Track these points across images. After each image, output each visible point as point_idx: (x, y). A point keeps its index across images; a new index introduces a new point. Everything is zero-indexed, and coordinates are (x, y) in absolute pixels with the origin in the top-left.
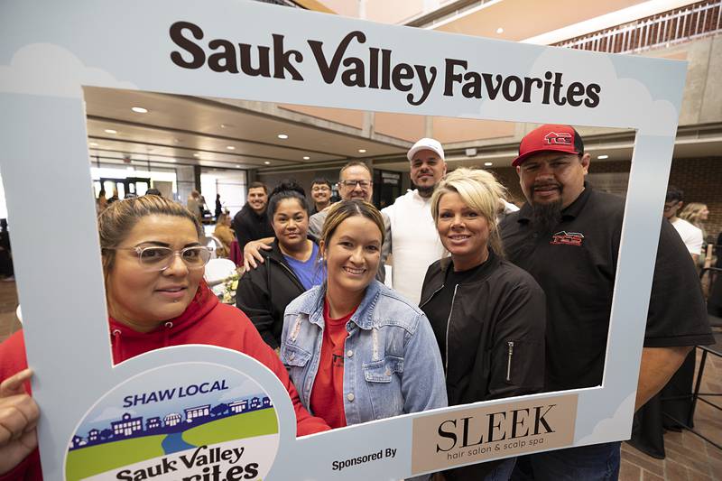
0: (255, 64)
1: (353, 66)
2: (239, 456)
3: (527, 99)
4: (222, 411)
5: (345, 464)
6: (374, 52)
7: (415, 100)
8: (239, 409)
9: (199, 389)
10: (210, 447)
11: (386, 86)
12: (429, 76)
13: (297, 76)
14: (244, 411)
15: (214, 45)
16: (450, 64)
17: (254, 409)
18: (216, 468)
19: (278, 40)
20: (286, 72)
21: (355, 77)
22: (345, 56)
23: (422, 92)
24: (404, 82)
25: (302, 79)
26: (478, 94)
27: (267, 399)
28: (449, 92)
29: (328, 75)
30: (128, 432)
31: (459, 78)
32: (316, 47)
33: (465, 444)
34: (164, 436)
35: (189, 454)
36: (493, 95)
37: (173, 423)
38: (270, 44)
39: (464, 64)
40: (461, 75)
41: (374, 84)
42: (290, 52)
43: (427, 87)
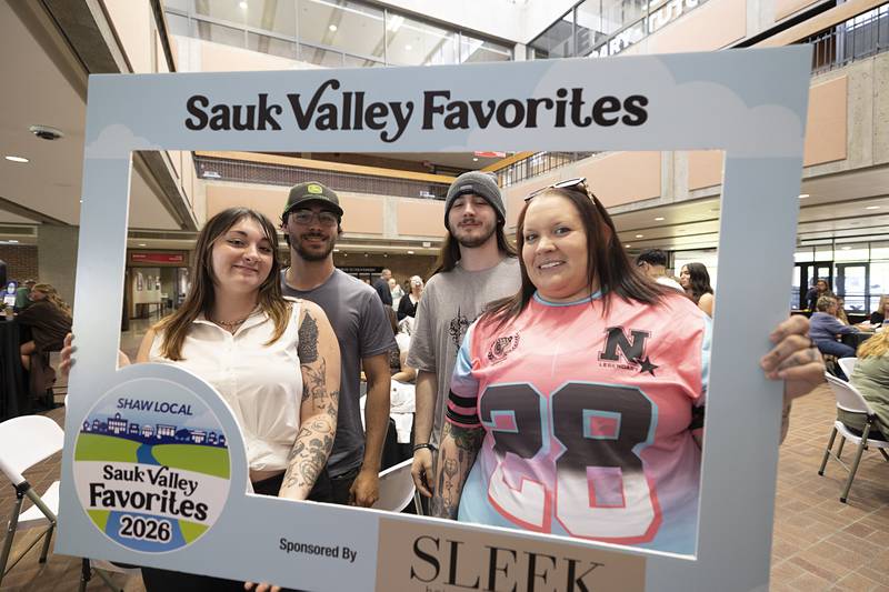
0: (243, 121)
1: (327, 111)
2: (193, 490)
3: (532, 123)
4: (183, 436)
5: (294, 547)
6: (347, 96)
7: (388, 138)
8: (198, 440)
9: (170, 408)
10: (171, 470)
11: (358, 126)
12: (405, 111)
13: (276, 127)
14: (203, 443)
15: (215, 110)
16: (429, 96)
17: (211, 444)
18: (173, 494)
19: (263, 98)
20: (268, 125)
21: (329, 121)
22: (320, 103)
23: (397, 129)
24: (377, 120)
25: (280, 128)
26: (464, 124)
27: (222, 437)
28: (428, 124)
29: (303, 122)
30: (117, 431)
31: (440, 110)
32: (294, 99)
33: (452, 581)
34: (139, 445)
35: (155, 469)
36: (483, 122)
37: (147, 434)
38: (256, 102)
39: (446, 94)
40: (442, 107)
41: (346, 126)
42: (271, 108)
43: (402, 123)
